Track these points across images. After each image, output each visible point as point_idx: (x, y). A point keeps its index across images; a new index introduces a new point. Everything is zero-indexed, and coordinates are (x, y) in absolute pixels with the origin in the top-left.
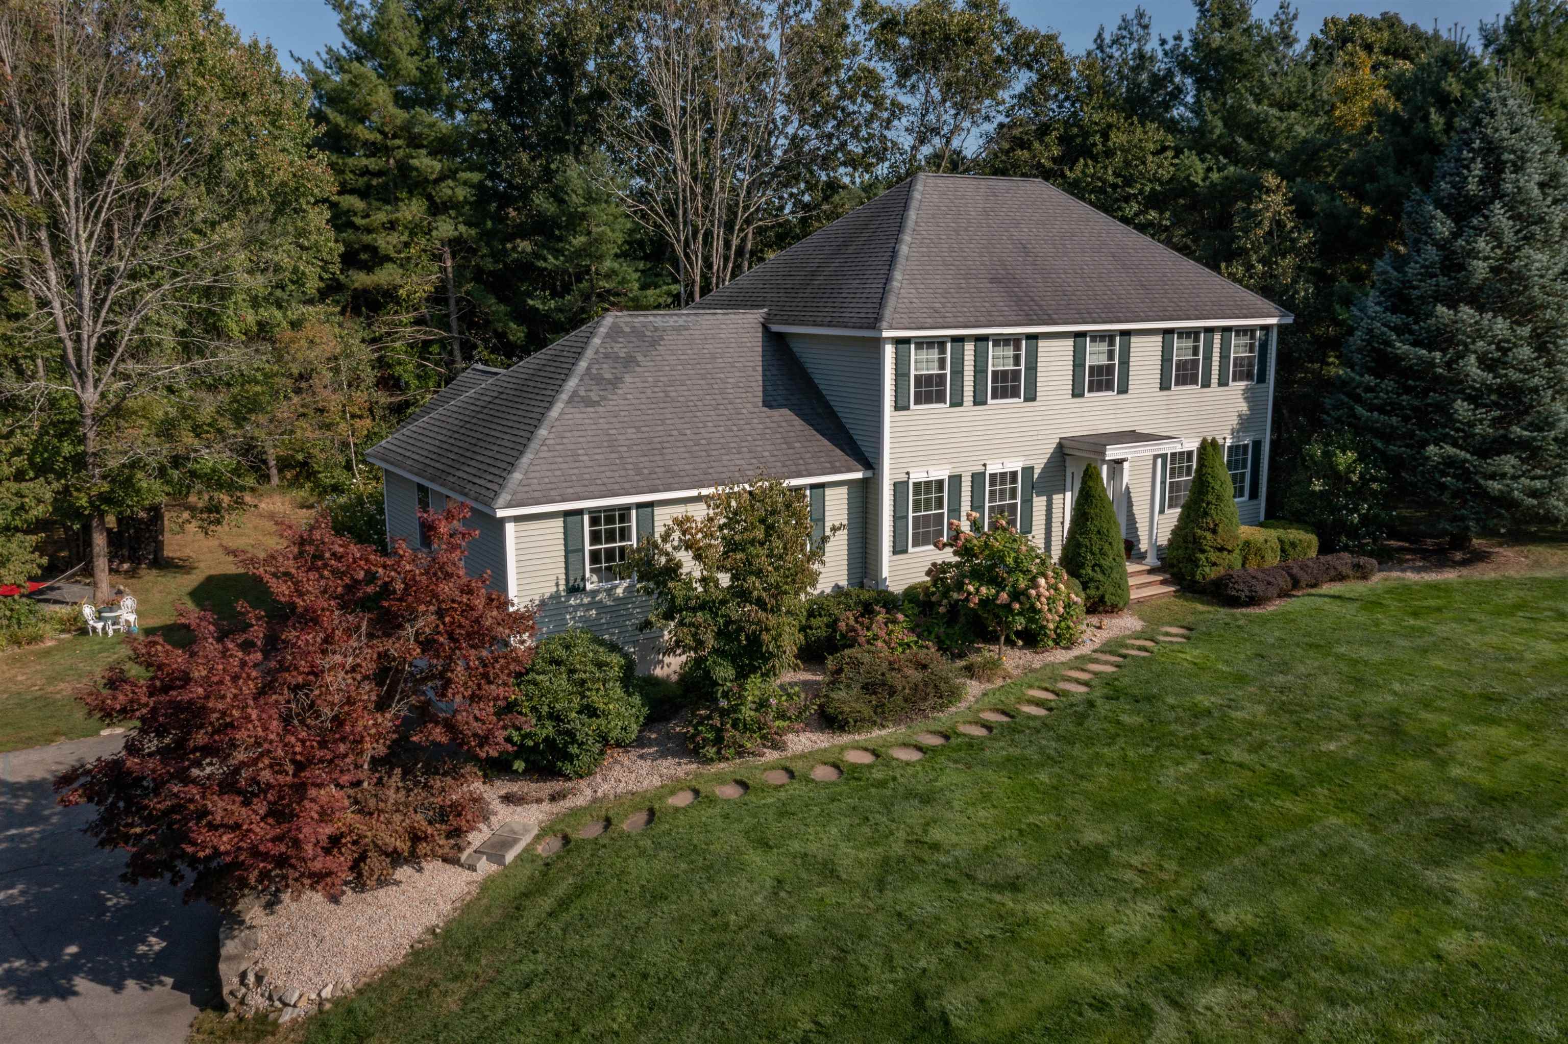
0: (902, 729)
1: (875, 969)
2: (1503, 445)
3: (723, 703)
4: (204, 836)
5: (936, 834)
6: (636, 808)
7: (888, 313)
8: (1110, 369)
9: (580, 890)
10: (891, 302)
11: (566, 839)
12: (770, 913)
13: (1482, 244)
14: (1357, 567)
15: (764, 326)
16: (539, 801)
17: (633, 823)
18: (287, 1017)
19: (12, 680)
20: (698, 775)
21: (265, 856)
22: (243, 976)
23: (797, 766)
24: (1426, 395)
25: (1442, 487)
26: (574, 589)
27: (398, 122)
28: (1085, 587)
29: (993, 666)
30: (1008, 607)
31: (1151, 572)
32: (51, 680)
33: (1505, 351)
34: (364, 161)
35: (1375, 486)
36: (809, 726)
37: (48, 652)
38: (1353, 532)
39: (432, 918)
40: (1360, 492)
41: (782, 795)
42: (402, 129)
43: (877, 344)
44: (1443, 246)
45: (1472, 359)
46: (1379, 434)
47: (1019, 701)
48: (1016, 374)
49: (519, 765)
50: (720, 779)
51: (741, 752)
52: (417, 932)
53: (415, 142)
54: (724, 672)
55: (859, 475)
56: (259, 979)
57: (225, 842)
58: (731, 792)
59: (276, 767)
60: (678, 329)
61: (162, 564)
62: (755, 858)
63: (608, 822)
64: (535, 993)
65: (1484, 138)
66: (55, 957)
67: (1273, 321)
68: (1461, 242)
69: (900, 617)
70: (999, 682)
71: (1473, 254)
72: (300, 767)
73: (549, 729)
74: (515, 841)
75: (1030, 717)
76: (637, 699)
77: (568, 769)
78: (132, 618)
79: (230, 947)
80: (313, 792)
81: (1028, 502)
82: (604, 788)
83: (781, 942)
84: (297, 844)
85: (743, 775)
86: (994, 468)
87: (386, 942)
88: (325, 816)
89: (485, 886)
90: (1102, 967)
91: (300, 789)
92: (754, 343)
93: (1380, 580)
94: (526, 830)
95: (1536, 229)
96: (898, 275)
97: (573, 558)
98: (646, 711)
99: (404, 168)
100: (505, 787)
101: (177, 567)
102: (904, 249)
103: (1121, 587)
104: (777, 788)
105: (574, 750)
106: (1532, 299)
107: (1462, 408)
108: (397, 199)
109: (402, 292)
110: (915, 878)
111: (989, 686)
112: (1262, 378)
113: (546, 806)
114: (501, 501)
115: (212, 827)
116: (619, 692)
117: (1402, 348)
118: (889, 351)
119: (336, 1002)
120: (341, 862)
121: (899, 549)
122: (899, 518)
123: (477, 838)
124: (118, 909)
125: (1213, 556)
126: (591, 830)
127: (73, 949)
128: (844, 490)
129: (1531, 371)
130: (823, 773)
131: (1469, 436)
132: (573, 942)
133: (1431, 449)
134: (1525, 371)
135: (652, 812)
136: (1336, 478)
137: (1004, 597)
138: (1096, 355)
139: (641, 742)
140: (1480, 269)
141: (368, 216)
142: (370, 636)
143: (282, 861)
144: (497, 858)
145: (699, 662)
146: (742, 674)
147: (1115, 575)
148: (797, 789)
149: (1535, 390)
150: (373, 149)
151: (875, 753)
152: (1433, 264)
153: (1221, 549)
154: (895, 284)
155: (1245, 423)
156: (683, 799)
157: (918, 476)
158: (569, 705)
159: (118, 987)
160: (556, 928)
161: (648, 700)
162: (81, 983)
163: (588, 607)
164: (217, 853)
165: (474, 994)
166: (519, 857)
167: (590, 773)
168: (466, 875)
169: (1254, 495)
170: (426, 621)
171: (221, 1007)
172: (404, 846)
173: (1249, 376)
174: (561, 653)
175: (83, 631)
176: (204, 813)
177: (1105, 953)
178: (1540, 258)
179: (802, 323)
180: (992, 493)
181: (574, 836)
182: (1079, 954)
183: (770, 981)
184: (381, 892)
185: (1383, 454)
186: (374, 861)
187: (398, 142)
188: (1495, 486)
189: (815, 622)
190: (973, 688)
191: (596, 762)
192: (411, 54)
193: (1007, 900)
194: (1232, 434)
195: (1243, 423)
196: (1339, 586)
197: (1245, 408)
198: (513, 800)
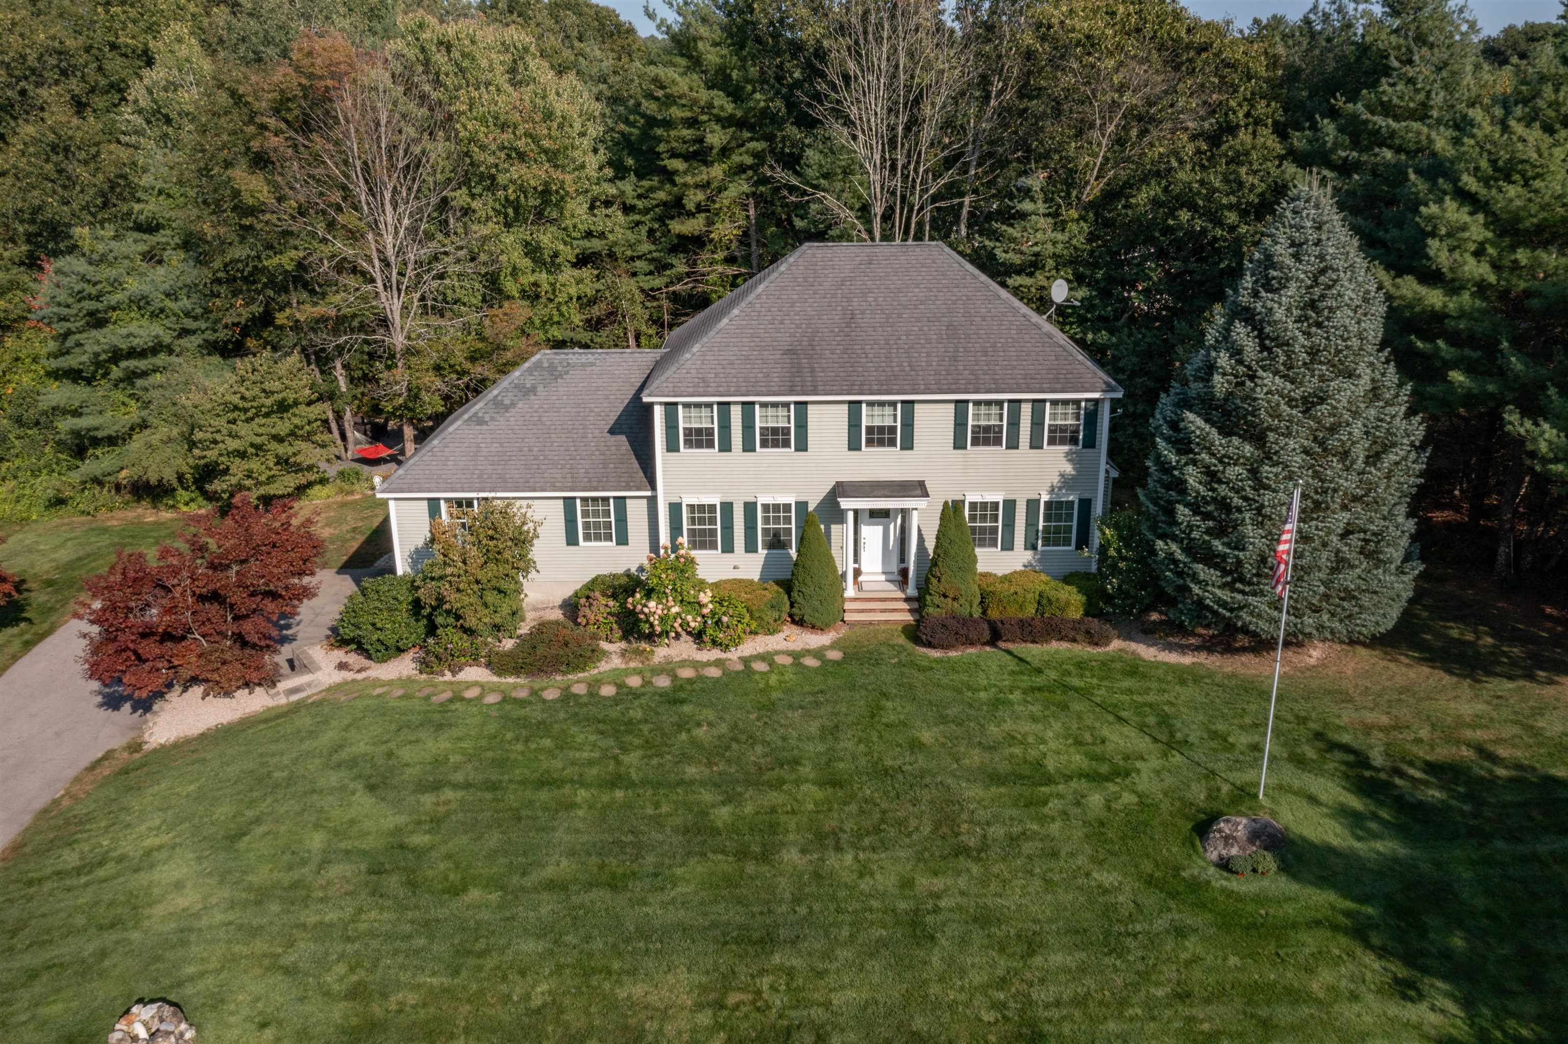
7: (658, 382)
8: (892, 430)
10: (669, 372)
11: (326, 697)
16: (352, 669)
31: (907, 600)
34: (684, 132)
55: (648, 494)
60: (585, 365)
67: (1105, 396)
70: (633, 665)
75: (595, 695)
86: (766, 499)
96: (696, 348)
109: (714, 236)
112: (1090, 443)
122: (674, 528)
125: (937, 600)
126: (338, 695)
128: (644, 502)
130: (443, 696)
131: (1188, 538)
138: (875, 418)
144: (287, 697)
150: (691, 124)
153: (944, 596)
154: (687, 356)
155: (1069, 482)
157: (690, 500)
167: (386, 661)
168: (268, 702)
169: (1082, 545)
173: (1074, 441)
180: (765, 519)
181: (330, 696)
194: (1052, 490)
195: (1067, 482)
196: (1065, 645)
197: (1068, 468)
198: (342, 666)
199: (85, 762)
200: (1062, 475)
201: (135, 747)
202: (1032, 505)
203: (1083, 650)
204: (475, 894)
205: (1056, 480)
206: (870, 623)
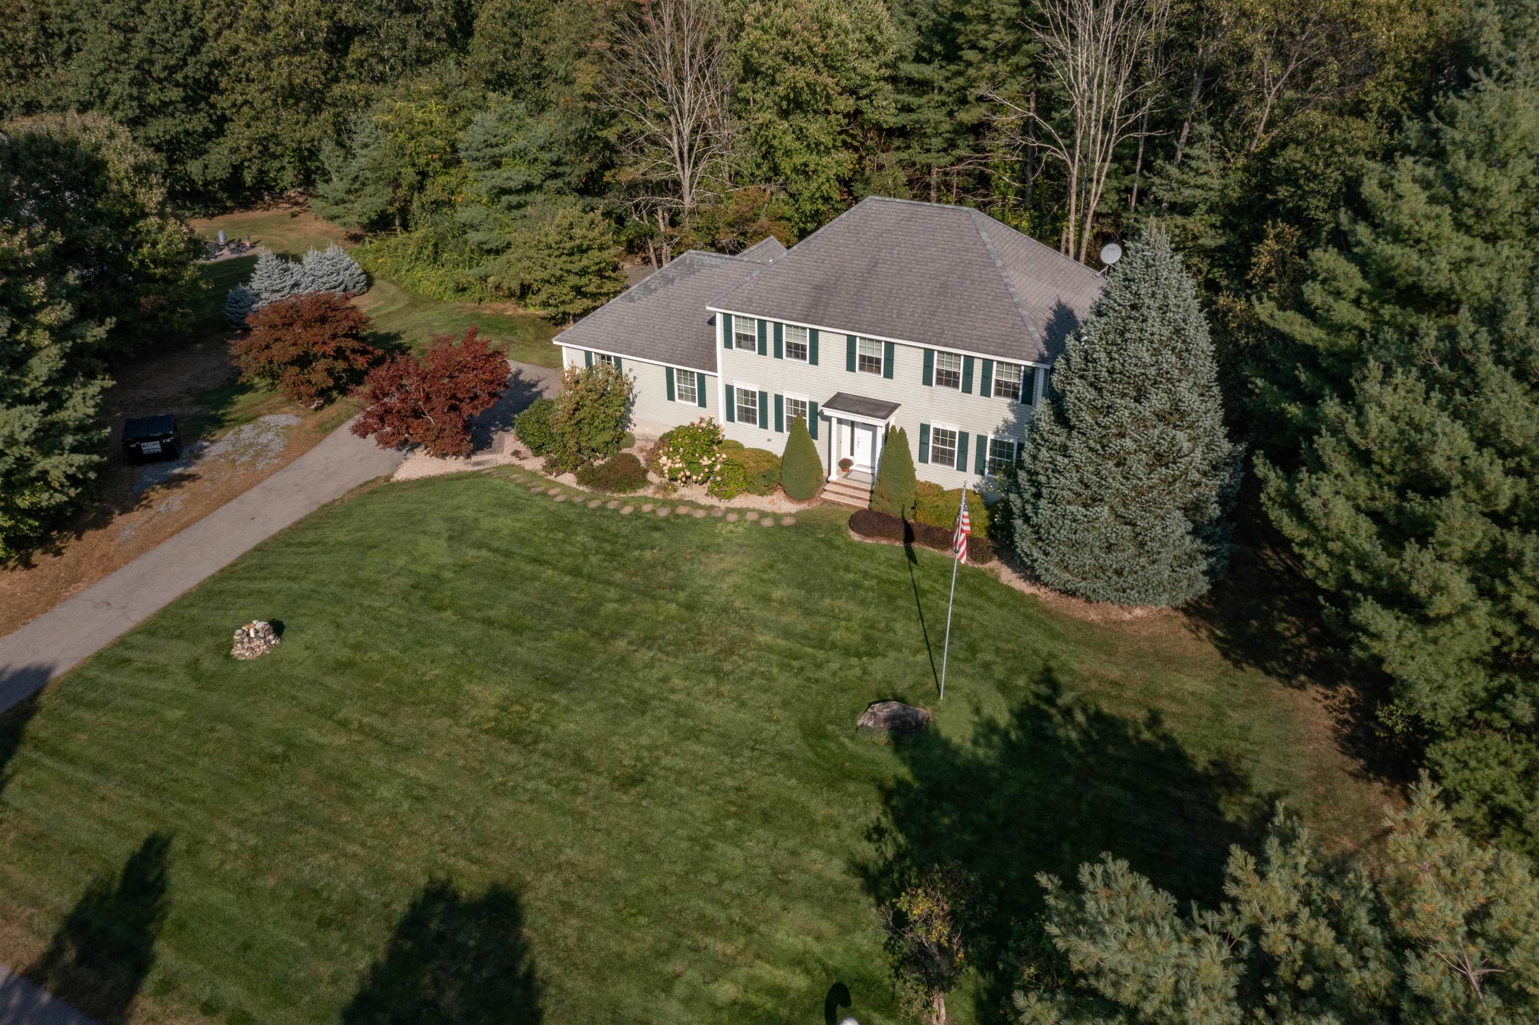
8: (877, 361)
16: (519, 457)
48: (804, 347)
55: (714, 374)
60: (713, 267)
81: (814, 421)
86: (789, 395)
93: (991, 566)
112: (1027, 400)
113: (515, 459)
118: (719, 317)
121: (730, 419)
122: (729, 403)
138: (865, 349)
157: (739, 385)
173: (1015, 396)
180: (788, 409)
194: (997, 432)
195: (1009, 427)
197: (1011, 417)
198: (516, 453)
199: (361, 482)
200: (1006, 421)
201: (388, 478)
202: (981, 440)
204: (448, 613)
205: (1000, 424)
206: (839, 504)
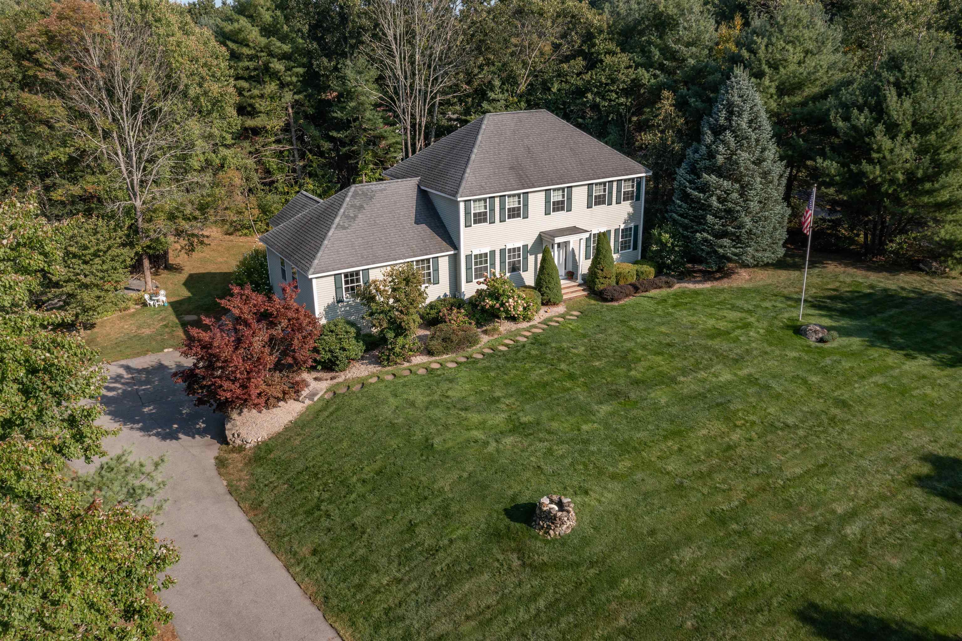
0: (454, 355)
1: (418, 432)
2: (724, 234)
3: (390, 347)
4: (222, 393)
5: (450, 393)
6: (358, 383)
7: (461, 190)
8: (563, 202)
9: (337, 410)
10: (463, 184)
11: (335, 393)
12: (392, 416)
13: (721, 148)
14: (667, 283)
15: (418, 186)
16: (327, 380)
17: (356, 388)
18: (248, 446)
19: (123, 327)
20: (381, 371)
21: (241, 399)
22: (233, 435)
23: (413, 369)
24: (697, 211)
25: (702, 250)
26: (340, 301)
27: (263, 45)
28: (542, 295)
29: (495, 330)
30: (499, 309)
31: (579, 285)
32: (139, 327)
33: (728, 194)
34: (247, 63)
35: (676, 249)
36: (422, 353)
37: (133, 315)
38: (668, 267)
39: (290, 418)
40: (672, 251)
41: (406, 379)
42: (265, 47)
43: (457, 203)
44: (708, 147)
45: (714, 198)
46: (681, 225)
47: (499, 345)
48: (519, 208)
49: (319, 367)
50: (387, 373)
51: (396, 363)
52: (286, 422)
53: (271, 54)
54: (390, 335)
55: (452, 252)
56: (238, 436)
57: (229, 395)
58: (390, 377)
59: (241, 373)
60: (381, 191)
61: (170, 268)
62: (392, 400)
63: (349, 387)
64: (321, 439)
65: (728, 100)
66: (171, 428)
67: (644, 175)
68: (714, 146)
69: (463, 311)
70: (496, 336)
71: (717, 152)
72: (248, 373)
73: (329, 355)
74: (317, 394)
75: (500, 351)
76: (361, 343)
77: (337, 369)
78: (164, 299)
79: (228, 426)
80: (253, 380)
81: (526, 259)
82: (349, 375)
83: (393, 424)
84: (250, 395)
85: (395, 372)
86: (510, 246)
87: (277, 425)
88: (257, 387)
89: (307, 409)
90: (481, 431)
91: (249, 379)
92: (413, 194)
93: (678, 287)
94: (321, 390)
95: (744, 142)
96: (468, 170)
97: (338, 290)
98: (364, 348)
99: (266, 68)
100: (315, 374)
101: (176, 269)
102: (473, 157)
103: (558, 294)
104: (405, 376)
105: (338, 362)
106: (741, 172)
107: (710, 218)
108: (265, 82)
109: (269, 127)
110: (438, 407)
111: (491, 338)
112: (638, 198)
113: (329, 382)
114: (310, 272)
115: (224, 391)
116: (354, 341)
117: (689, 190)
118: (462, 205)
119: (263, 442)
120: (262, 400)
121: (469, 281)
122: (468, 269)
123: (305, 392)
124: (187, 414)
125: (602, 280)
126: (343, 390)
127: (176, 426)
128: (447, 258)
129: (737, 204)
130: (422, 371)
131: (713, 229)
132: (333, 425)
133: (698, 235)
134: (734, 203)
135: (363, 384)
136: (663, 245)
137: (498, 305)
138: (556, 197)
139: (363, 358)
140: (720, 159)
141: (250, 90)
142: (267, 329)
143: (246, 400)
144: (312, 400)
145: (382, 331)
146: (396, 336)
147: (555, 291)
148: (412, 377)
149: (738, 211)
150: (251, 58)
151: (441, 364)
152: (704, 155)
153: (605, 278)
154: (466, 175)
155: (631, 217)
156: (374, 380)
157: (476, 252)
158: (336, 347)
159: (194, 437)
160: (329, 421)
161: (365, 343)
162: (181, 435)
163: (346, 306)
164: (226, 399)
165: (304, 440)
166: (319, 399)
167: (345, 370)
168: (302, 404)
169: (635, 248)
170: (284, 323)
171: (227, 444)
172: (280, 396)
173: (632, 198)
174: (333, 328)
175: (145, 304)
176: (221, 386)
177: (484, 429)
178: (745, 155)
179: (432, 188)
180: (509, 257)
181: (337, 392)
182: (477, 428)
183: (388, 435)
184: (274, 410)
185: (682, 234)
186: (272, 400)
187: (263, 54)
188: (721, 251)
189: (432, 312)
190: (485, 339)
191: (347, 366)
192: (268, 9)
193: (463, 414)
194: (624, 223)
196: (657, 291)
197: (631, 211)
198: (317, 379)
200: (629, 215)
202: (617, 231)
203: (665, 291)
205: (626, 218)
